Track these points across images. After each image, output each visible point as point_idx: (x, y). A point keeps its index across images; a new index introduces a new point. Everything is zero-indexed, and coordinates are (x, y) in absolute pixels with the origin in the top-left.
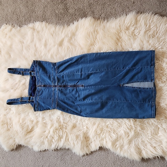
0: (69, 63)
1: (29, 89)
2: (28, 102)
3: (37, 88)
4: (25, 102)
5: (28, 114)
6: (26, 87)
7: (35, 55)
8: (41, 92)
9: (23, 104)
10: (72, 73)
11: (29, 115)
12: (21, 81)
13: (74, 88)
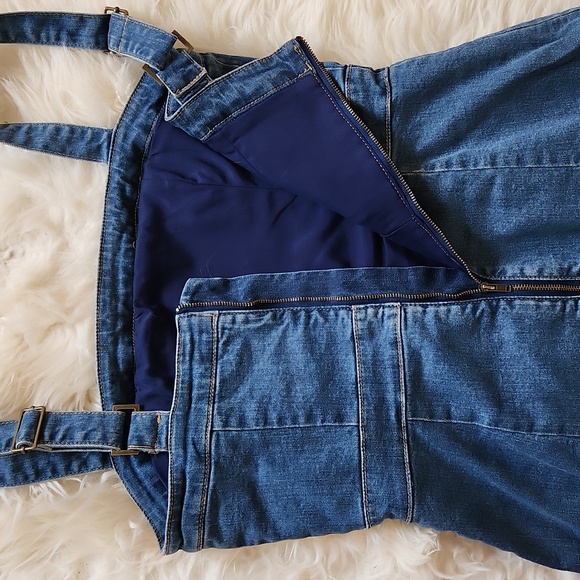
1: (101, 325)
2: (94, 461)
3: (181, 320)
4: (72, 463)
6: (68, 311)
8: (231, 357)
9: (39, 476)
10: (553, 161)
12: (12, 255)
13: (564, 302)
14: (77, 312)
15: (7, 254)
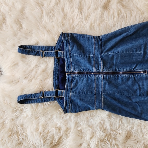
0: (122, 36)
1: (54, 78)
2: (53, 99)
3: (67, 76)
4: (49, 99)
5: (52, 116)
6: (48, 76)
7: (63, 25)
8: (75, 82)
9: (45, 101)
10: (129, 52)
11: (53, 119)
12: (39, 66)
13: (130, 75)
14: (50, 76)
15: (38, 66)
